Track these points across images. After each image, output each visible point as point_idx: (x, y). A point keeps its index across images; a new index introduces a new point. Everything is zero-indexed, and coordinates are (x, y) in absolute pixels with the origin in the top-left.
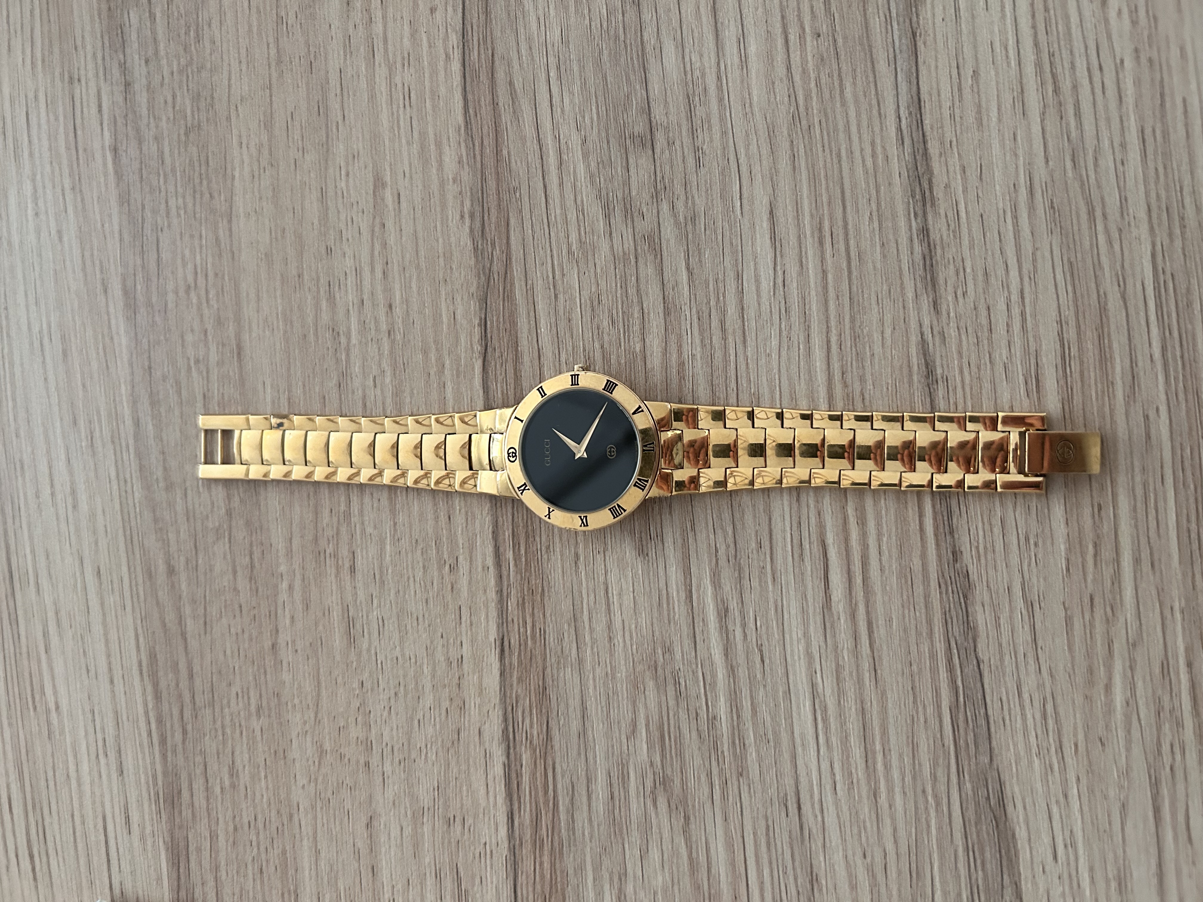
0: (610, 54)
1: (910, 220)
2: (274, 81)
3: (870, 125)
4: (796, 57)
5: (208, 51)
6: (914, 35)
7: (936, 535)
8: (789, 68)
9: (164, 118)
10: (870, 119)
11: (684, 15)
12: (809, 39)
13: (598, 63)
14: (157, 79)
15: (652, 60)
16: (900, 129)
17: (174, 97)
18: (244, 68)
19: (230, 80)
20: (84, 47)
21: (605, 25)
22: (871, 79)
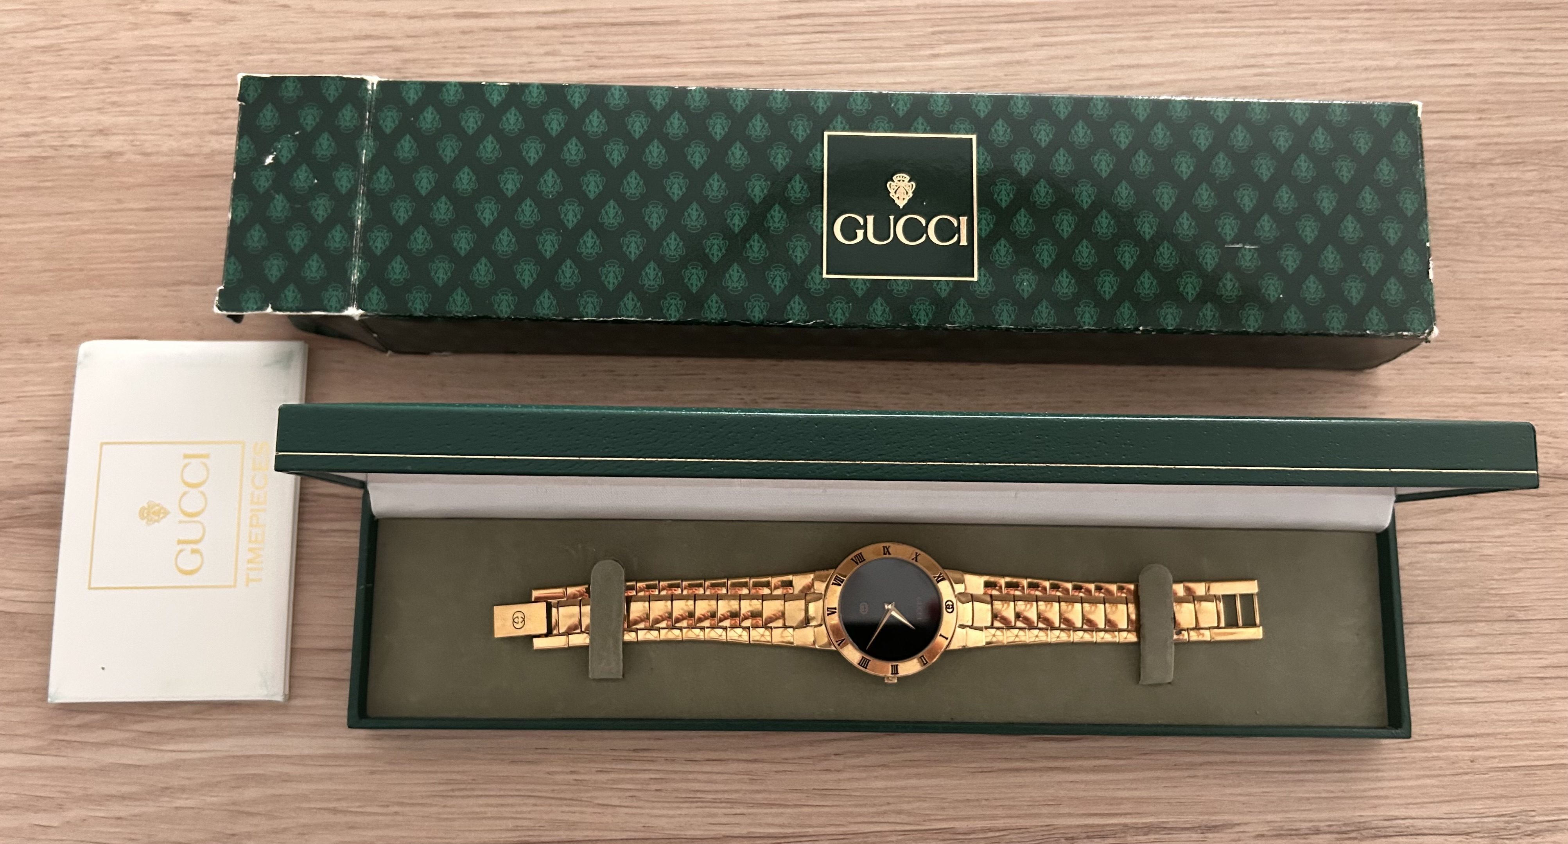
0: (1469, 594)
1: (1327, 821)
2: (1467, 302)
3: (1401, 796)
4: (1457, 743)
5: (1497, 243)
6: (1467, 834)
7: (1086, 826)
8: (1448, 736)
9: (1440, 198)
10: (1405, 796)
11: (1496, 656)
12: (1470, 753)
13: (1463, 584)
14: (1476, 194)
15: (1462, 628)
16: (1397, 818)
17: (1460, 209)
18: (1481, 276)
19: (1471, 262)
20: (1508, 125)
21: (1493, 592)
22: (1437, 799)
